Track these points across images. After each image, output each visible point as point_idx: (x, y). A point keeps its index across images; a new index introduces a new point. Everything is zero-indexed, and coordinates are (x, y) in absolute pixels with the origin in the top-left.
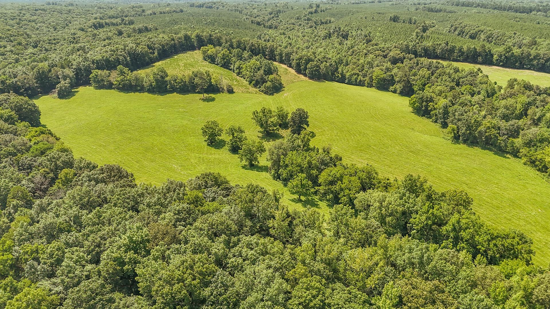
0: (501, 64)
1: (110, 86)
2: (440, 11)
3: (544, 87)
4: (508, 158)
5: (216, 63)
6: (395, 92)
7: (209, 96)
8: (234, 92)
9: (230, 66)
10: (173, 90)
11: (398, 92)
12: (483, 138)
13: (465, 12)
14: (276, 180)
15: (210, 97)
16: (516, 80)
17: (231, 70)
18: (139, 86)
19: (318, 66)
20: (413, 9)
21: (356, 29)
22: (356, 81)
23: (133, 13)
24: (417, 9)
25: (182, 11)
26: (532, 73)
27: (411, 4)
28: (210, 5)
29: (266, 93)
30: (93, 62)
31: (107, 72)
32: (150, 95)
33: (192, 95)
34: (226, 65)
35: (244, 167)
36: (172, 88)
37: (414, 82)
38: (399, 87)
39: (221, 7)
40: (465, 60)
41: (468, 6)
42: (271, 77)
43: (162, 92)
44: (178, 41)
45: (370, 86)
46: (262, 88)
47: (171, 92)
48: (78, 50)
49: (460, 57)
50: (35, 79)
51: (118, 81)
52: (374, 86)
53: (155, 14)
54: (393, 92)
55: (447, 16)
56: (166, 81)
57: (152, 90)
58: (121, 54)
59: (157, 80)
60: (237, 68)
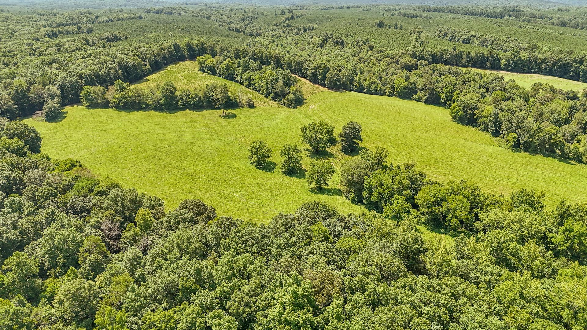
0: (510, 68)
1: (106, 105)
2: (416, 17)
3: (566, 91)
4: (574, 164)
5: (218, 74)
6: (419, 100)
7: (228, 112)
8: (255, 107)
9: (236, 78)
10: (186, 106)
11: (423, 100)
12: (546, 145)
13: (441, 17)
14: (357, 205)
15: (230, 113)
16: (540, 84)
17: (237, 82)
18: (143, 103)
19: (338, 75)
20: (388, 15)
21: (346, 36)
22: (376, 90)
23: (85, 20)
24: (392, 15)
25: (141, 18)
26: (541, 77)
27: (382, 10)
28: (168, 10)
29: (289, 106)
30: (81, 77)
31: (102, 88)
32: (158, 114)
33: (209, 112)
34: (230, 76)
35: (312, 191)
36: (184, 104)
37: (439, 90)
38: (423, 95)
39: (183, 13)
40: (474, 66)
41: (439, 12)
42: (292, 88)
43: (173, 110)
44: (167, 50)
45: (391, 95)
46: (284, 100)
47: (183, 109)
48: (50, 63)
49: (468, 63)
50: (13, 98)
51: (117, 99)
52: (395, 95)
53: (112, 21)
54: (417, 101)
55: (427, 21)
56: (176, 97)
57: (158, 108)
58: (112, 66)
59: (166, 96)
60: (247, 80)
